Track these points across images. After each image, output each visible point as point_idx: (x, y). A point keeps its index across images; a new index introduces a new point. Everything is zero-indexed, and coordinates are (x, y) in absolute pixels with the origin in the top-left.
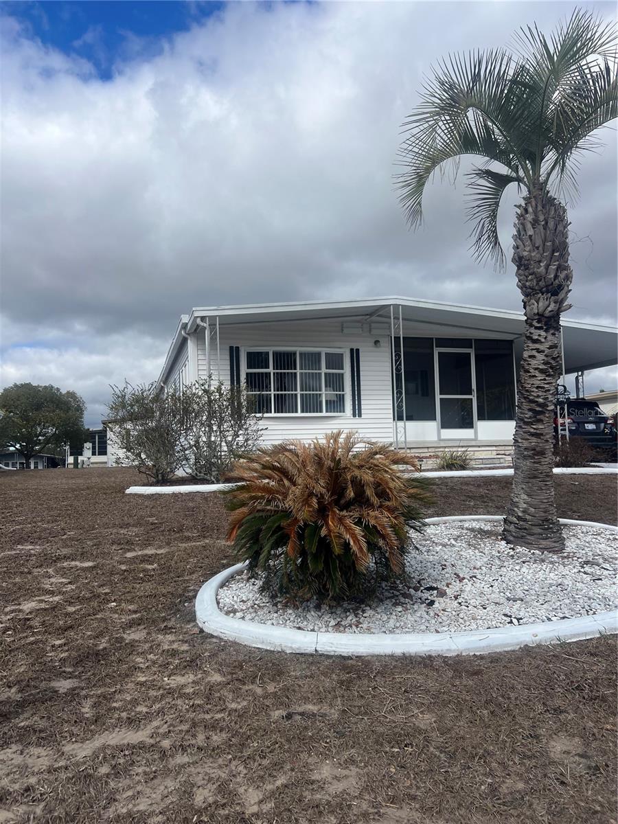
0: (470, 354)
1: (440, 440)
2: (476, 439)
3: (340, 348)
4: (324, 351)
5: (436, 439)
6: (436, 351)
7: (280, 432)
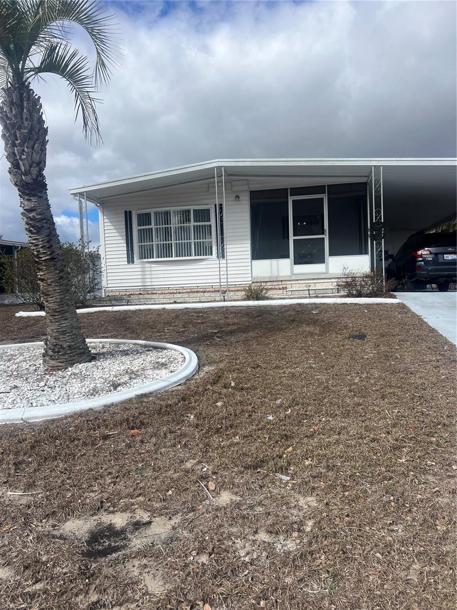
0: (323, 198)
1: (293, 274)
2: (327, 273)
3: (206, 204)
4: (192, 208)
5: (289, 273)
6: (290, 200)
7: (162, 272)
